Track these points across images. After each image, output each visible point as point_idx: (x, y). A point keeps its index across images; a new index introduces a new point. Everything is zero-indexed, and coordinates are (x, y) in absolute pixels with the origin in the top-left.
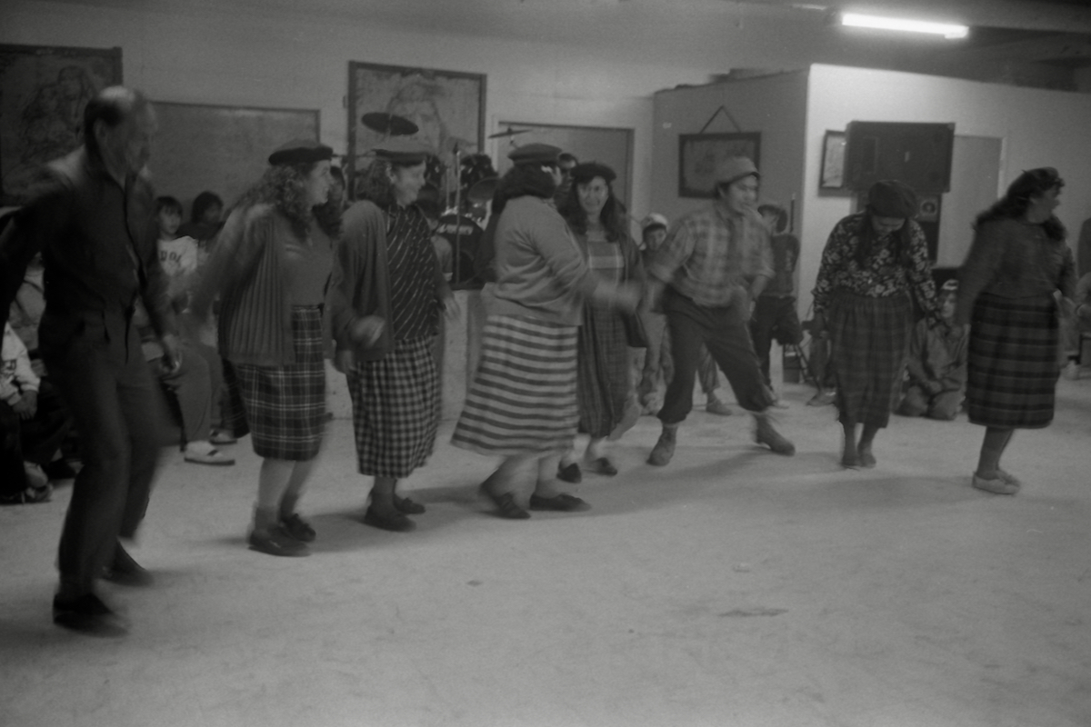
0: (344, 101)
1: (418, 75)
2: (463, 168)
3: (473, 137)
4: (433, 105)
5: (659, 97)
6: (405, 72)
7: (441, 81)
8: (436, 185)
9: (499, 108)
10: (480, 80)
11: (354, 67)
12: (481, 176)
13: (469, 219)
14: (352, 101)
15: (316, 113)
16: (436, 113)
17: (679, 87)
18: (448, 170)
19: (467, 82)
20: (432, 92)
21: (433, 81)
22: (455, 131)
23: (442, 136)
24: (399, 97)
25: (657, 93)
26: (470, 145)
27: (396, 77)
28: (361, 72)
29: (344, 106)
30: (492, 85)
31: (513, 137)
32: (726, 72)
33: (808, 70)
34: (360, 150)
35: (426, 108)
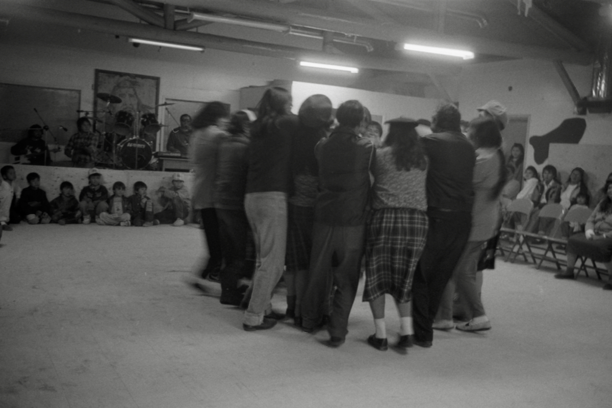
0: (92, 87)
1: (128, 77)
2: (142, 119)
3: (153, 105)
4: (134, 90)
5: (242, 90)
6: (121, 75)
7: (139, 80)
8: (129, 126)
9: (166, 92)
10: (157, 80)
11: (97, 72)
12: (150, 123)
13: (143, 142)
14: (96, 86)
15: (79, 92)
16: (135, 93)
17: (251, 87)
18: (135, 120)
19: (151, 80)
20: (134, 84)
21: (134, 79)
22: (144, 102)
23: (139, 104)
24: (118, 86)
25: (242, 89)
26: (151, 108)
27: (117, 77)
28: (100, 74)
29: (92, 89)
30: (162, 82)
31: (167, 106)
32: (272, 80)
33: (291, 83)
34: (99, 109)
35: (131, 91)
